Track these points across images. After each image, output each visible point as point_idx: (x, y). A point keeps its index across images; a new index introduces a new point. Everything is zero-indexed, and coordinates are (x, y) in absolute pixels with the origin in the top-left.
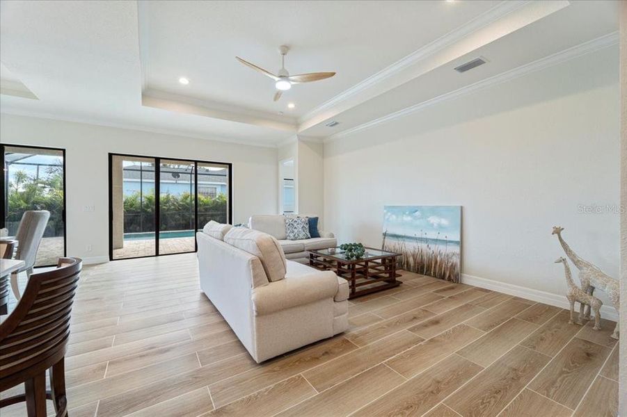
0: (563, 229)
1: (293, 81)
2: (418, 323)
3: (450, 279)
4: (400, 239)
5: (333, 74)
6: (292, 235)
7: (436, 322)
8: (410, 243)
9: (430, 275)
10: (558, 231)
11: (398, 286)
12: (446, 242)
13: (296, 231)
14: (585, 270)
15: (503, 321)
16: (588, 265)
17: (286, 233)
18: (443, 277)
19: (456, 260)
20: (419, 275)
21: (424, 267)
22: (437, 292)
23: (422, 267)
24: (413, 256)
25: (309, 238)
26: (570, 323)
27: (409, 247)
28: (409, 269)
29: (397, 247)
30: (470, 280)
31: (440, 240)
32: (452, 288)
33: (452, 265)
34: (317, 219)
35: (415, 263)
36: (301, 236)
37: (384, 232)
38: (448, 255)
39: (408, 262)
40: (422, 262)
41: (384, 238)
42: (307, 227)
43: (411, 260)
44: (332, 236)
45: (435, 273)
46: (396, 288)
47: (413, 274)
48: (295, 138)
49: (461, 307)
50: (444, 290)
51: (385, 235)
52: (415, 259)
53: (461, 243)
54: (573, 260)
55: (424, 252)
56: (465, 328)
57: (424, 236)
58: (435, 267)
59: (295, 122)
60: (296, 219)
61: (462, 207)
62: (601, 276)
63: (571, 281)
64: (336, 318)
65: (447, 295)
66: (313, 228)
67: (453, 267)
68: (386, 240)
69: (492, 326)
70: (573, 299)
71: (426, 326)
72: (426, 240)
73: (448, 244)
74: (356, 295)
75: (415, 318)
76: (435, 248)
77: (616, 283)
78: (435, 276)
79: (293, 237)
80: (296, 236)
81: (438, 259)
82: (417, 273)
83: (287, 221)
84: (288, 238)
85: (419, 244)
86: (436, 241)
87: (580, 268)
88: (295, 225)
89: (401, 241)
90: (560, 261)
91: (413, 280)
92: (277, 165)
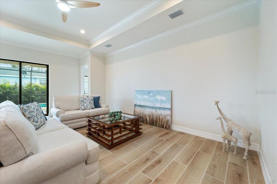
0: (219, 102)
1: (71, 5)
2: (149, 164)
3: (166, 128)
4: (143, 107)
5: (99, 4)
6: (83, 107)
7: (159, 162)
8: (147, 110)
9: (157, 126)
10: (217, 103)
11: (140, 135)
12: (164, 109)
13: (85, 104)
14: (229, 123)
15: (193, 154)
16: (230, 120)
17: (80, 106)
18: (163, 127)
19: (169, 118)
20: (151, 126)
21: (154, 122)
22: (160, 137)
23: (153, 122)
24: (149, 116)
25: (93, 108)
26: (223, 151)
27: (147, 112)
28: (147, 123)
29: (141, 111)
30: (176, 128)
31: (161, 108)
32: (167, 133)
33: (167, 121)
34: (99, 97)
35: (150, 120)
36: (89, 107)
37: (135, 104)
38: (165, 116)
39: (146, 119)
40: (153, 119)
41: (135, 107)
42: (93, 102)
43: (148, 118)
44: (108, 107)
45: (159, 125)
46: (139, 137)
47: (148, 125)
48: (89, 53)
49: (172, 147)
50: (164, 135)
51: (135, 105)
52: (150, 118)
53: (171, 109)
54: (223, 118)
55: (154, 114)
56: (175, 164)
57: (154, 106)
58: (159, 122)
59: (87, 43)
60: (85, 98)
61: (172, 91)
62: (237, 126)
63: (224, 129)
64: (86, 178)
65: (164, 138)
66: (96, 103)
67: (168, 121)
68: (136, 108)
69: (189, 160)
70: (225, 138)
71: (153, 166)
72: (155, 108)
73: (165, 110)
74: (113, 146)
75: (147, 160)
76: (159, 112)
77: (244, 130)
78: (159, 127)
79: (83, 108)
80: (86, 107)
81: (161, 118)
82: (151, 125)
83: (80, 99)
84: (81, 109)
85: (152, 110)
86: (160, 108)
87: (227, 122)
88: (85, 101)
89: (143, 109)
90: (219, 119)
91: (148, 130)
92: (80, 67)
